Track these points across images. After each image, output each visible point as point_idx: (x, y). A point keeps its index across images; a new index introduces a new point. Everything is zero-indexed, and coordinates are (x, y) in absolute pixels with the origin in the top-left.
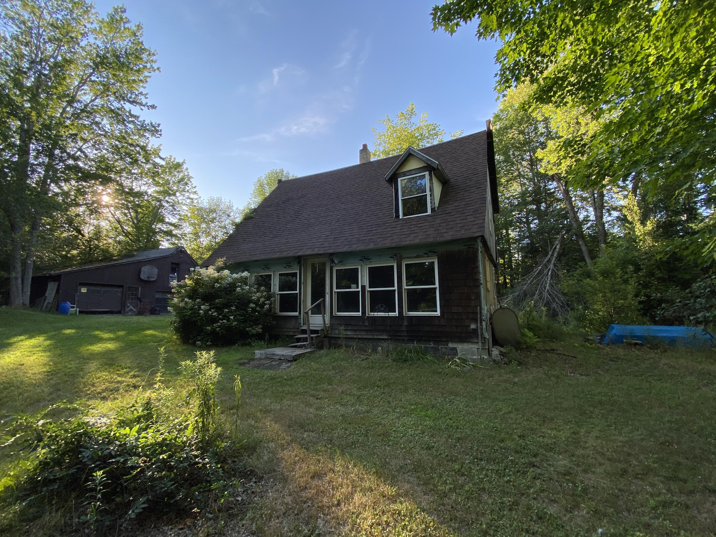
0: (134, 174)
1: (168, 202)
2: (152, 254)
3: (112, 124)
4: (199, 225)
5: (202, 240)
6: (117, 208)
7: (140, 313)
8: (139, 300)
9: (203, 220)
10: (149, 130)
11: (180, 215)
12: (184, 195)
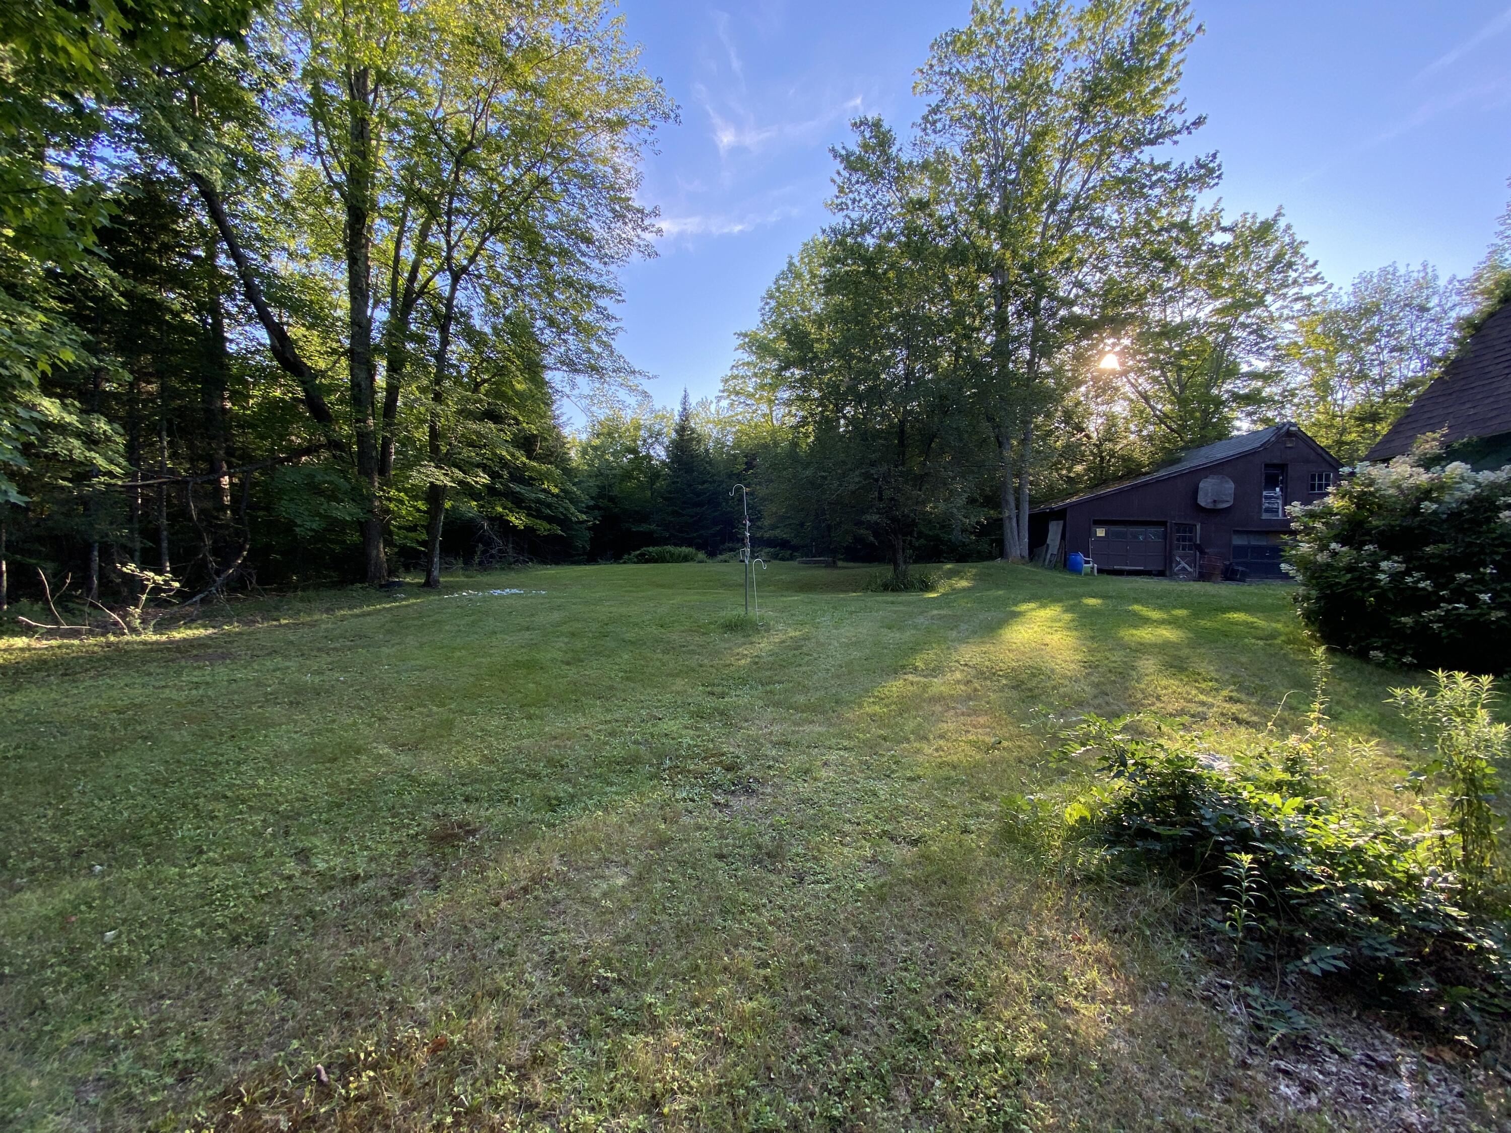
0: (1168, 289)
1: (1244, 326)
2: (1218, 452)
3: (1122, 207)
4: (1330, 361)
5: (1340, 395)
6: (1140, 372)
7: (1204, 576)
8: (1200, 548)
9: (1341, 341)
10: (1192, 181)
11: (1275, 348)
12: (1285, 295)
